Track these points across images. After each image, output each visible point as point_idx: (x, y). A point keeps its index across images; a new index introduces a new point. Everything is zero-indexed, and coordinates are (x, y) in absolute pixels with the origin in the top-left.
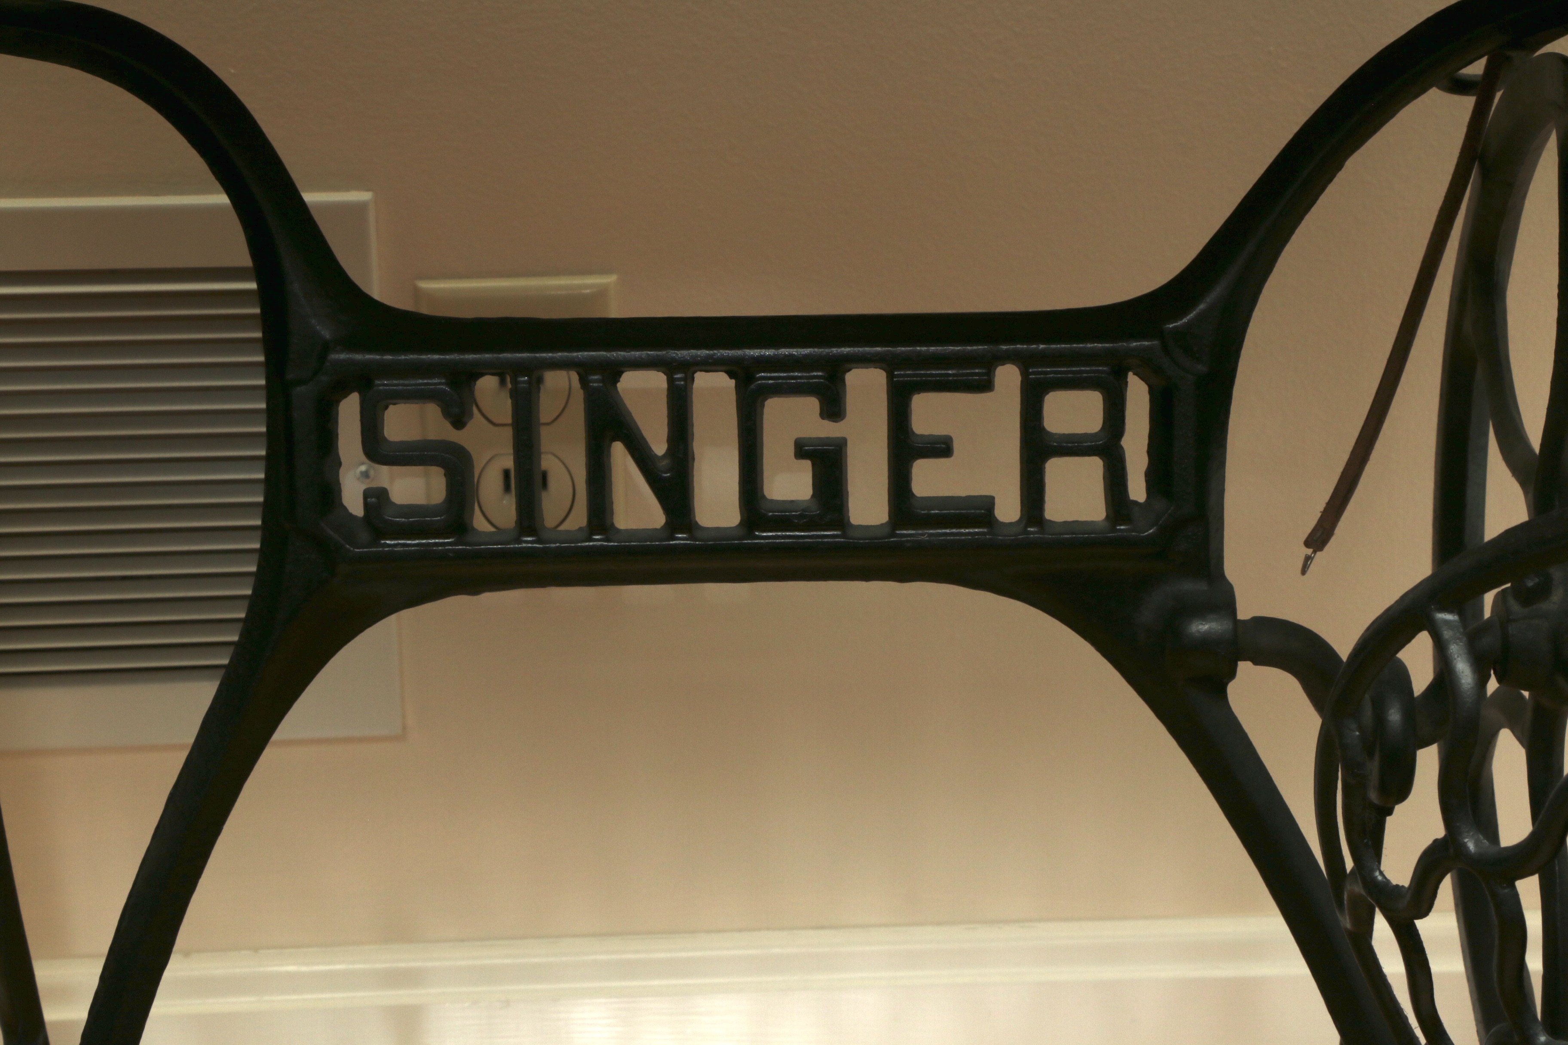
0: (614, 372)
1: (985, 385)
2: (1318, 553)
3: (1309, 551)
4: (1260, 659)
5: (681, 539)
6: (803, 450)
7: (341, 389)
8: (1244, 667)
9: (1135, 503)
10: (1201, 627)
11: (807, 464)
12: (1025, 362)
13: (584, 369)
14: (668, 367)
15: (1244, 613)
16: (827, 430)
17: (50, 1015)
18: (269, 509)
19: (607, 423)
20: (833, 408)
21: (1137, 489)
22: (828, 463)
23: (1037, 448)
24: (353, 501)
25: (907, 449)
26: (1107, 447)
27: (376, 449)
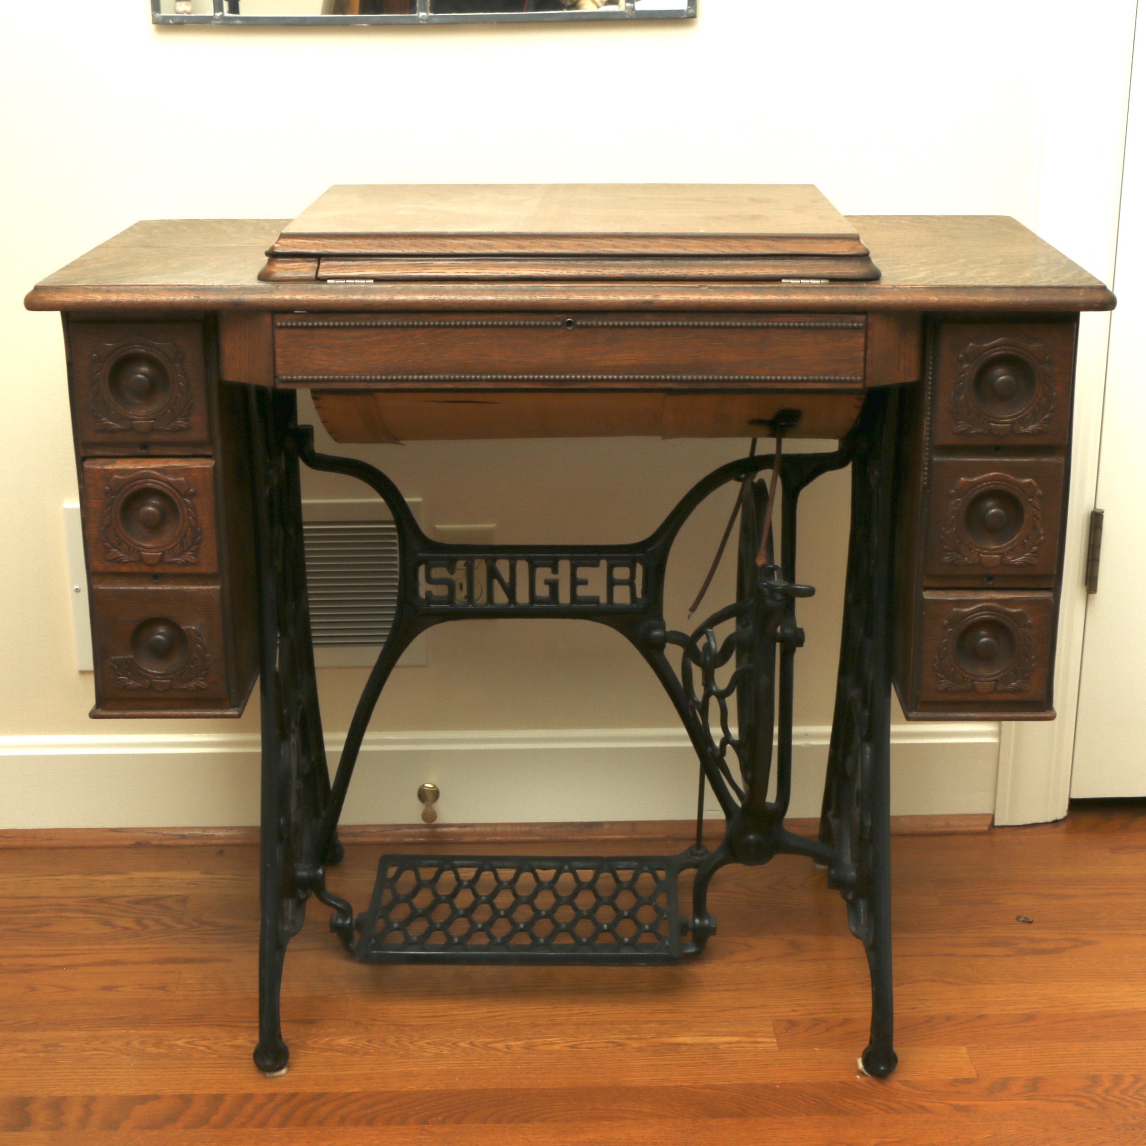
0: (494, 560)
1: (596, 565)
2: (693, 614)
3: (690, 613)
4: (673, 642)
5: (512, 606)
6: (547, 582)
7: (419, 564)
8: (668, 645)
9: (638, 599)
10: (657, 633)
11: (548, 586)
12: (608, 559)
13: (486, 559)
14: (510, 559)
15: (668, 629)
16: (554, 577)
17: (327, 749)
18: (399, 594)
19: (493, 574)
20: (555, 571)
21: (639, 595)
22: (553, 586)
23: (611, 583)
24: (422, 594)
25: (575, 582)
26: (631, 583)
27: (429, 580)
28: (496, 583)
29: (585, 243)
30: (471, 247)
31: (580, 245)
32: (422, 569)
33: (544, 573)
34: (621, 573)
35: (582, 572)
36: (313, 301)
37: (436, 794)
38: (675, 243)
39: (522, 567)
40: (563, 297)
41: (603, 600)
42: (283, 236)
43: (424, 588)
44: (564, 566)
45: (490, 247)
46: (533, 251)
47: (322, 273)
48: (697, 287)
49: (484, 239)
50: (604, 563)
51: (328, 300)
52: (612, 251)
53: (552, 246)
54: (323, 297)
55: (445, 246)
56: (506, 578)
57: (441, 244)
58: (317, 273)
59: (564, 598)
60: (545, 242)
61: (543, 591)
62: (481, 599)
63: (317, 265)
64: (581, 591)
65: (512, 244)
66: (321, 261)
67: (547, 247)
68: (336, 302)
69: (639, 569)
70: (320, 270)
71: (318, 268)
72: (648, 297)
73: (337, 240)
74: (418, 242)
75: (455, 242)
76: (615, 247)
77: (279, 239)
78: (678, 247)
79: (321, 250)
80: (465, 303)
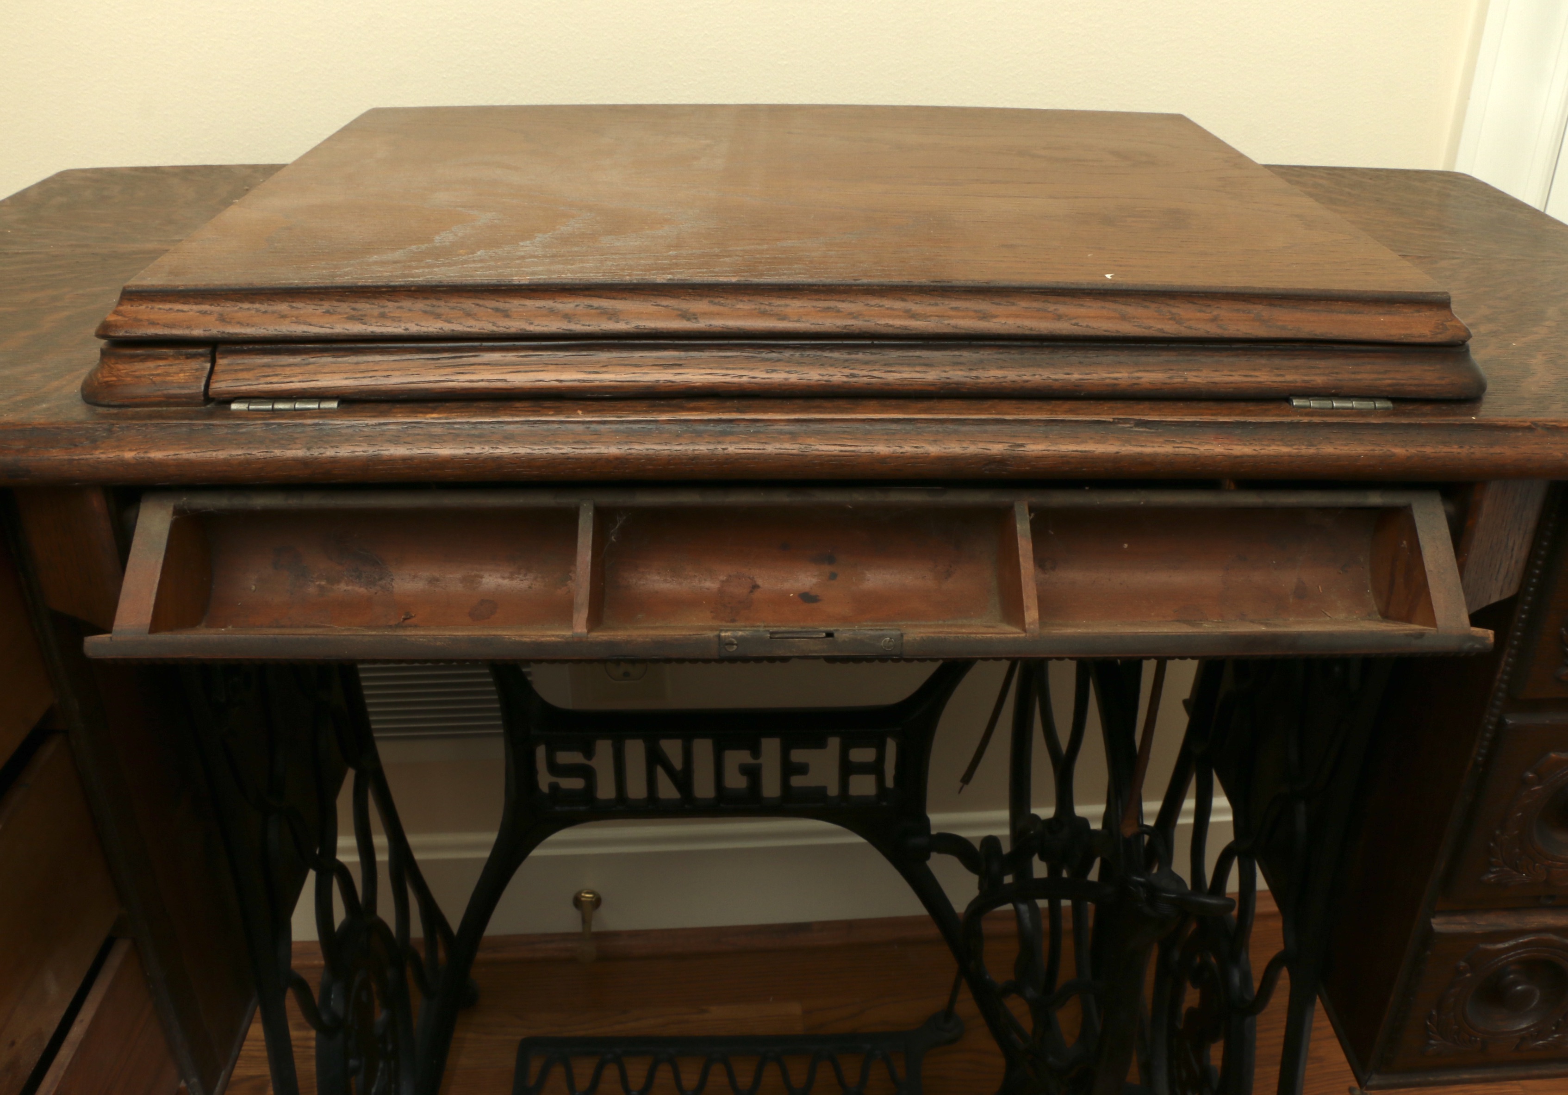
0: (659, 739)
1: (822, 745)
3: (961, 785)
4: (942, 850)
5: (687, 801)
6: (742, 769)
7: (537, 744)
8: (934, 855)
9: (889, 789)
10: (917, 839)
11: (744, 774)
12: (841, 735)
13: (645, 739)
14: (683, 737)
15: (934, 830)
16: (753, 762)
19: (655, 758)
20: (756, 752)
21: (890, 783)
22: (753, 773)
23: (847, 769)
24: (544, 787)
25: (789, 769)
26: (876, 768)
27: (554, 769)
28: (660, 771)
29: (840, 305)
30: (567, 317)
31: (828, 309)
32: (541, 752)
33: (736, 758)
34: (863, 755)
35: (798, 756)
36: (190, 463)
37: (597, 902)
38: (1051, 307)
39: (703, 748)
40: (790, 448)
41: (833, 790)
42: (131, 295)
43: (544, 780)
44: (771, 747)
45: (613, 315)
46: (719, 323)
47: (222, 385)
48: (1110, 423)
49: (600, 297)
50: (834, 743)
51: (226, 462)
52: (906, 328)
53: (763, 314)
54: (214, 454)
55: (506, 314)
56: (678, 764)
57: (497, 310)
58: (207, 385)
59: (771, 788)
60: (744, 305)
61: (736, 781)
62: (637, 789)
63: (208, 365)
64: (797, 781)
65: (667, 306)
66: (217, 356)
67: (750, 315)
68: (247, 463)
69: (891, 747)
70: (214, 378)
71: (212, 371)
72: (997, 449)
73: (253, 303)
74: (444, 306)
75: (531, 304)
76: (913, 316)
77: (120, 303)
78: (1059, 317)
79: (216, 329)
80: (553, 462)
